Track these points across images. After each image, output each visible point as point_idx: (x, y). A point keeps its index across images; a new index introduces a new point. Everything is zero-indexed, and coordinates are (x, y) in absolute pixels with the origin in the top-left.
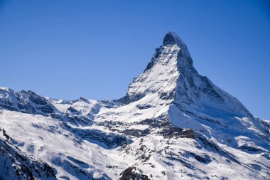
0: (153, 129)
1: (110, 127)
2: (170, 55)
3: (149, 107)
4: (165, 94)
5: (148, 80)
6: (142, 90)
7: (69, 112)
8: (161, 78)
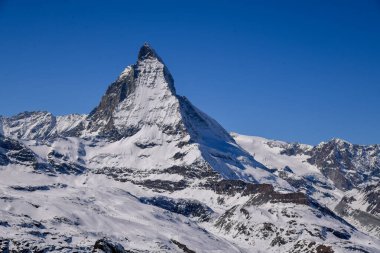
0: (191, 180)
1: (115, 176)
2: (154, 74)
3: (153, 145)
4: (169, 127)
5: (136, 108)
6: (133, 122)
7: (53, 158)
8: (152, 105)
